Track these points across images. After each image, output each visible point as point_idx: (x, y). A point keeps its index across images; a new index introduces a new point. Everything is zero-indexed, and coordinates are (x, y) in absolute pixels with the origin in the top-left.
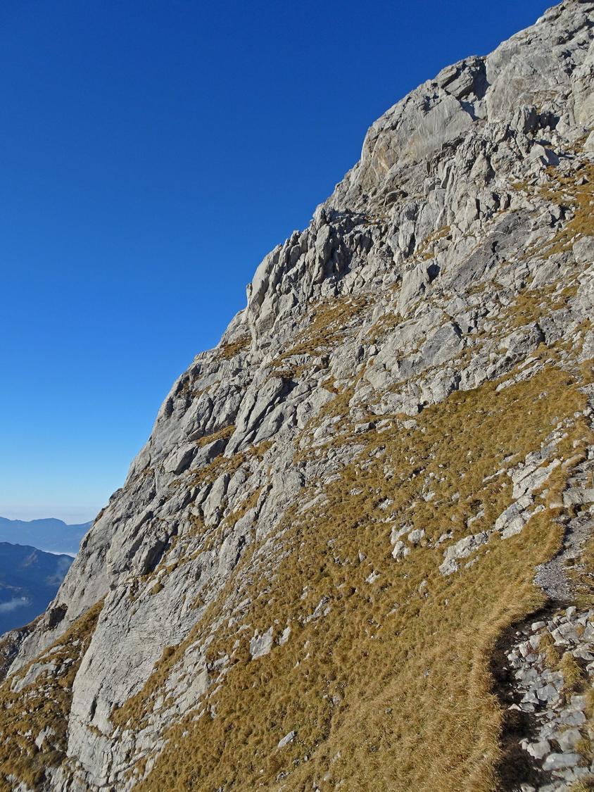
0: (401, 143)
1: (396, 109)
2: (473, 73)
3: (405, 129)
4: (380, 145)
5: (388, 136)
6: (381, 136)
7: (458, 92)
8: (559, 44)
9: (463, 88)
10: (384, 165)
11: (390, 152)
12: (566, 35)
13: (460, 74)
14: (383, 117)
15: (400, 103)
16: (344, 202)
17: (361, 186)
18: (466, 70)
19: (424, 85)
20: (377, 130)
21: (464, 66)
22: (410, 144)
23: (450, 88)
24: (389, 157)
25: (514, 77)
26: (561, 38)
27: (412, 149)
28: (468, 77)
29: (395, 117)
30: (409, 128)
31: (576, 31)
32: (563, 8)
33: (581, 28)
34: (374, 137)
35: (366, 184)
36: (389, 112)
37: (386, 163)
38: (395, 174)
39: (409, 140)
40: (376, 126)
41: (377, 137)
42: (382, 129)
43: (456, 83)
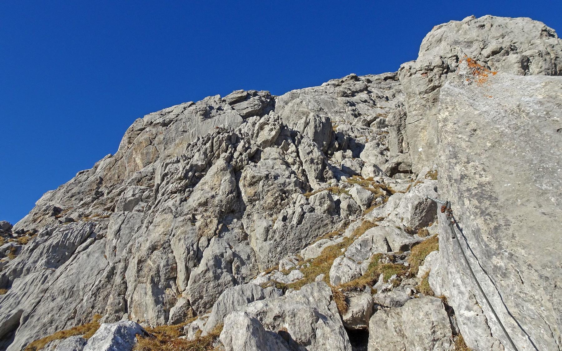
0: (167, 142)
1: (176, 109)
2: (262, 101)
3: (177, 129)
4: (143, 137)
5: (154, 131)
6: (147, 129)
7: (245, 112)
8: (343, 96)
9: (250, 110)
10: (138, 161)
11: (151, 149)
12: (349, 92)
13: (250, 98)
14: (158, 112)
15: (183, 105)
16: (70, 194)
17: (102, 179)
18: (257, 97)
19: (213, 97)
20: (145, 123)
21: (255, 94)
22: (177, 145)
23: (237, 106)
24: (147, 153)
25: (301, 109)
26: (345, 93)
27: (177, 151)
28: (256, 102)
29: (172, 116)
30: (181, 129)
31: (357, 92)
32: (342, 82)
33: (361, 91)
34: (139, 128)
35: (110, 179)
36: (168, 110)
37: (142, 159)
38: (144, 175)
39: (177, 141)
40: (147, 118)
41: (141, 130)
42: (152, 123)
43: (244, 104)
